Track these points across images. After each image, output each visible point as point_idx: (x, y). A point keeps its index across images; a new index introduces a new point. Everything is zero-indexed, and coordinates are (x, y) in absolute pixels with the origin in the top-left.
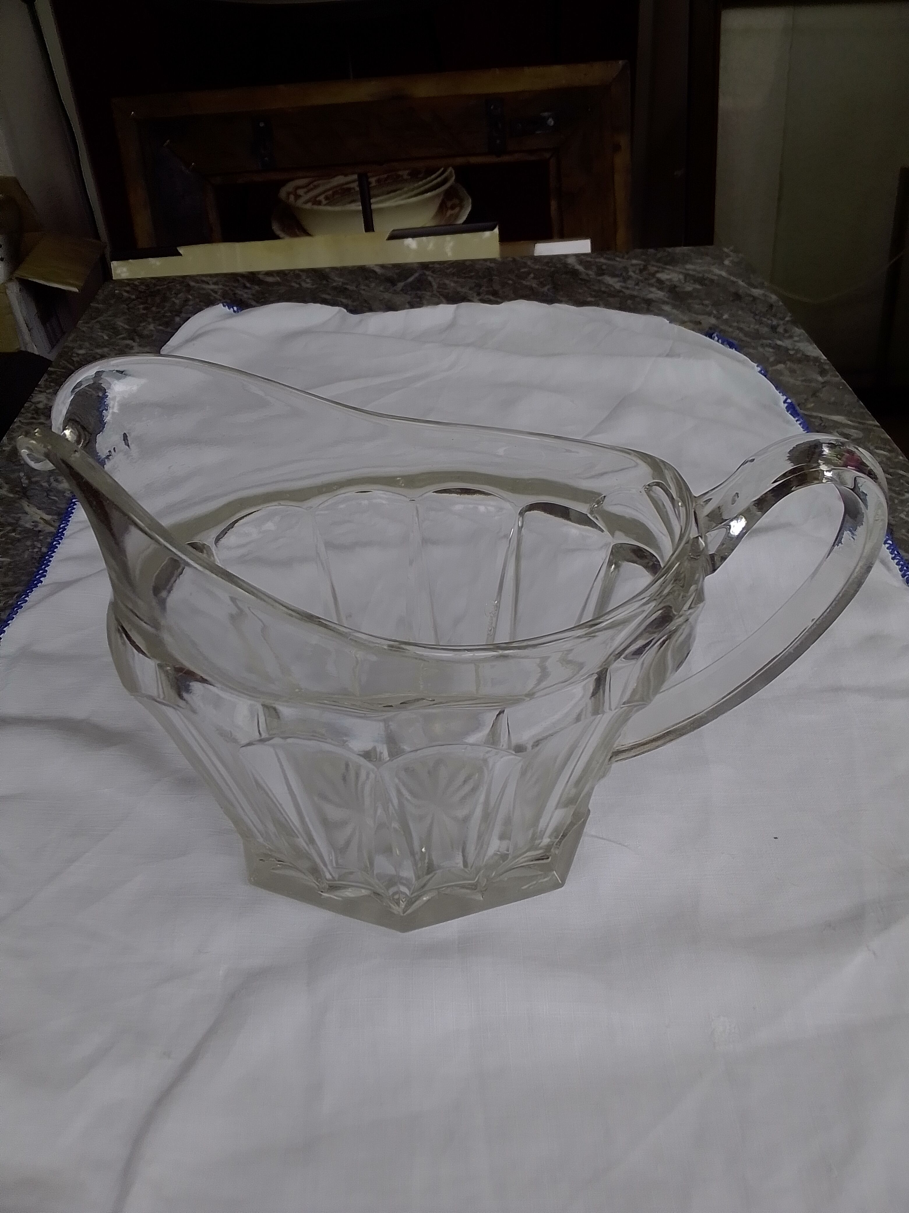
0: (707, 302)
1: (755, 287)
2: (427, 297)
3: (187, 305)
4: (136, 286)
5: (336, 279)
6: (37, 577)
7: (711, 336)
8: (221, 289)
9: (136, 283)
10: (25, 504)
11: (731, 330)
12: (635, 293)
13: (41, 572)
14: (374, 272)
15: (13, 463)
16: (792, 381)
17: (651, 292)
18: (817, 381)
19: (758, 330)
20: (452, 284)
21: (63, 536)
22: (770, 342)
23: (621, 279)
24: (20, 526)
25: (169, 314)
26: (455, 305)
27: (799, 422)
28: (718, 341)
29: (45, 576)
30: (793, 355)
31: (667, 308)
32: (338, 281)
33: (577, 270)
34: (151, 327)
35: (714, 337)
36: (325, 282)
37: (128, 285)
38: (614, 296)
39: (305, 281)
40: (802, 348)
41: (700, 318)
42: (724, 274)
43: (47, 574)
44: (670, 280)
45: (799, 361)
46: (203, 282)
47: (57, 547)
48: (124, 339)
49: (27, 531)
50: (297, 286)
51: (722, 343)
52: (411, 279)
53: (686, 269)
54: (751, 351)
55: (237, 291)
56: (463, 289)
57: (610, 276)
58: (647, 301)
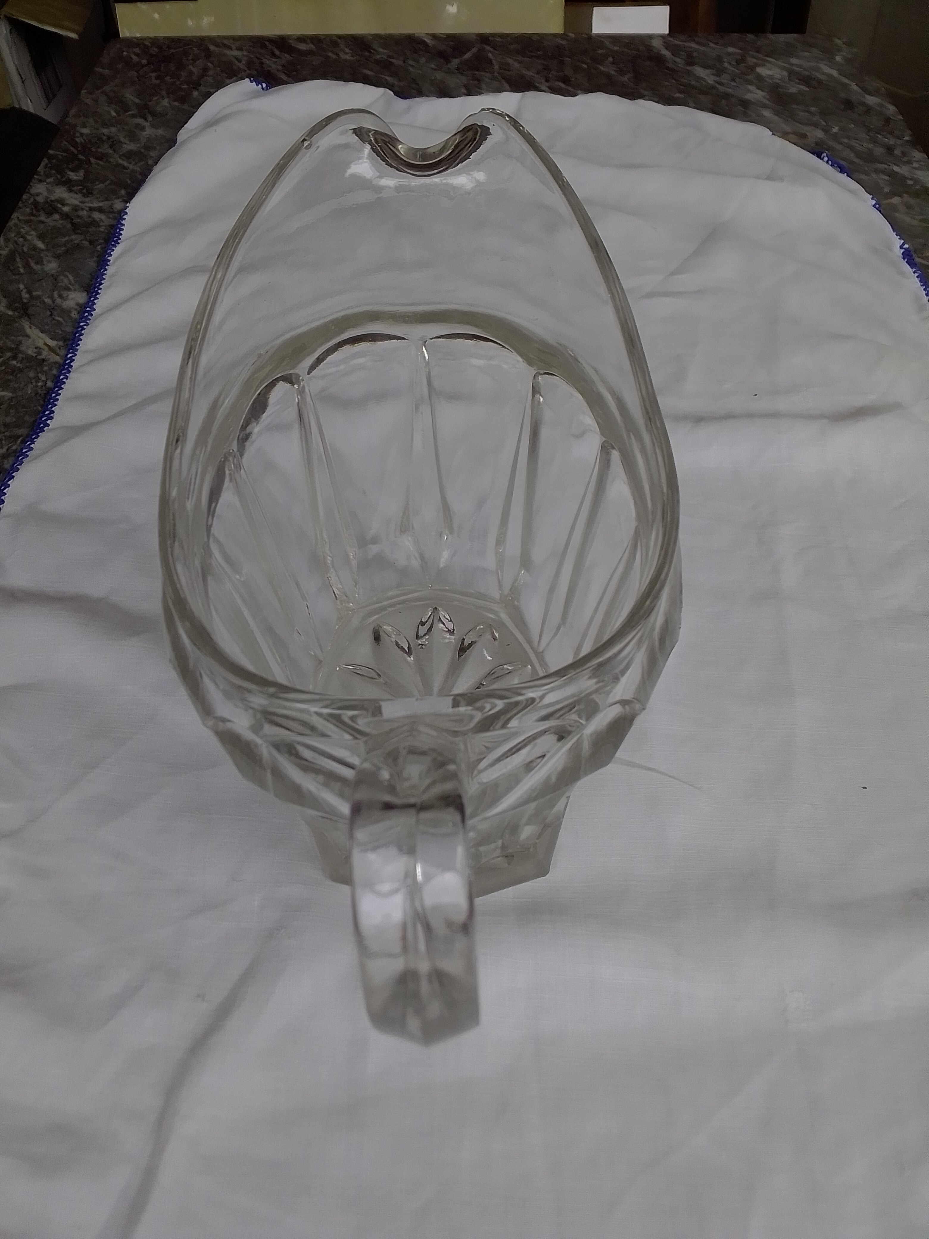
0: (813, 109)
1: (870, 94)
2: (487, 80)
3: (206, 76)
4: (146, 47)
5: (381, 50)
6: (43, 419)
7: (819, 156)
8: (246, 56)
9: (147, 43)
10: (25, 324)
11: (839, 147)
12: (730, 91)
13: (47, 412)
14: (424, 42)
15: (11, 271)
16: (909, 219)
17: (750, 91)
19: (871, 150)
20: (517, 65)
21: (71, 368)
22: (886, 166)
23: (714, 71)
24: (21, 352)
25: (186, 86)
26: (519, 95)
27: (917, 275)
28: (827, 162)
29: (52, 418)
30: (911, 185)
31: (767, 113)
32: (382, 53)
33: (664, 56)
34: (165, 102)
35: (823, 158)
36: (367, 54)
37: (138, 45)
38: (705, 93)
39: (342, 50)
41: (805, 129)
42: (834, 73)
43: (55, 416)
44: (771, 77)
46: (225, 45)
47: (64, 383)
48: (133, 116)
49: (29, 358)
50: (335, 57)
51: (832, 166)
52: (467, 56)
53: (791, 65)
54: (863, 177)
55: (264, 60)
56: (529, 73)
57: (701, 66)
58: (745, 104)
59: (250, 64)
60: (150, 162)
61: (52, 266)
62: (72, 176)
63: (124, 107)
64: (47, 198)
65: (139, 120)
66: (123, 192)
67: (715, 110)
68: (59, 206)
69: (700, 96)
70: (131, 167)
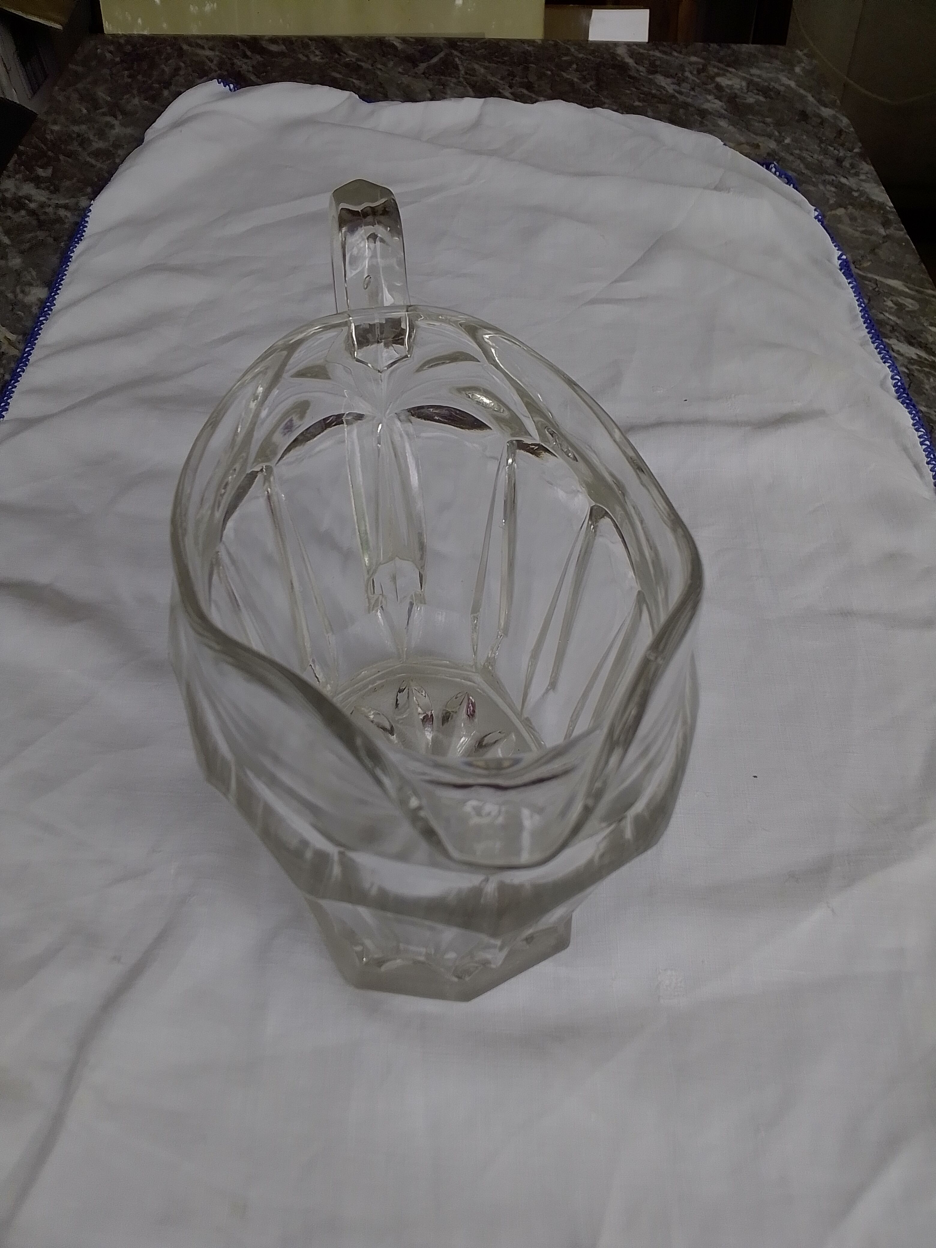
0: (769, 120)
1: (825, 106)
2: (452, 85)
4: (120, 44)
5: (350, 53)
7: (768, 168)
8: (218, 56)
9: (122, 41)
11: (791, 158)
12: (689, 100)
13: (3, 404)
14: (393, 46)
16: (850, 231)
17: (709, 101)
18: (878, 234)
19: (821, 162)
20: (482, 70)
21: (28, 361)
22: (834, 178)
23: (675, 81)
25: (156, 86)
26: (481, 101)
27: (851, 285)
28: (775, 174)
30: (857, 197)
31: (723, 123)
32: (351, 56)
33: (628, 63)
34: (136, 101)
35: (772, 168)
36: (336, 56)
37: (112, 43)
38: (665, 103)
39: (313, 52)
40: (867, 190)
41: (759, 140)
42: (793, 84)
43: (10, 408)
44: (731, 87)
45: (862, 207)
46: (198, 45)
47: (21, 376)
48: (104, 114)
50: (305, 59)
51: (780, 176)
52: (435, 60)
53: (751, 75)
54: (812, 188)
55: (235, 61)
56: (494, 79)
57: (663, 75)
58: (703, 113)
59: (221, 65)
60: (117, 161)
61: (16, 262)
62: (40, 172)
63: (95, 104)
64: (15, 193)
65: (109, 119)
66: (89, 190)
67: (673, 120)
68: (27, 201)
69: (659, 105)
70: (99, 165)
